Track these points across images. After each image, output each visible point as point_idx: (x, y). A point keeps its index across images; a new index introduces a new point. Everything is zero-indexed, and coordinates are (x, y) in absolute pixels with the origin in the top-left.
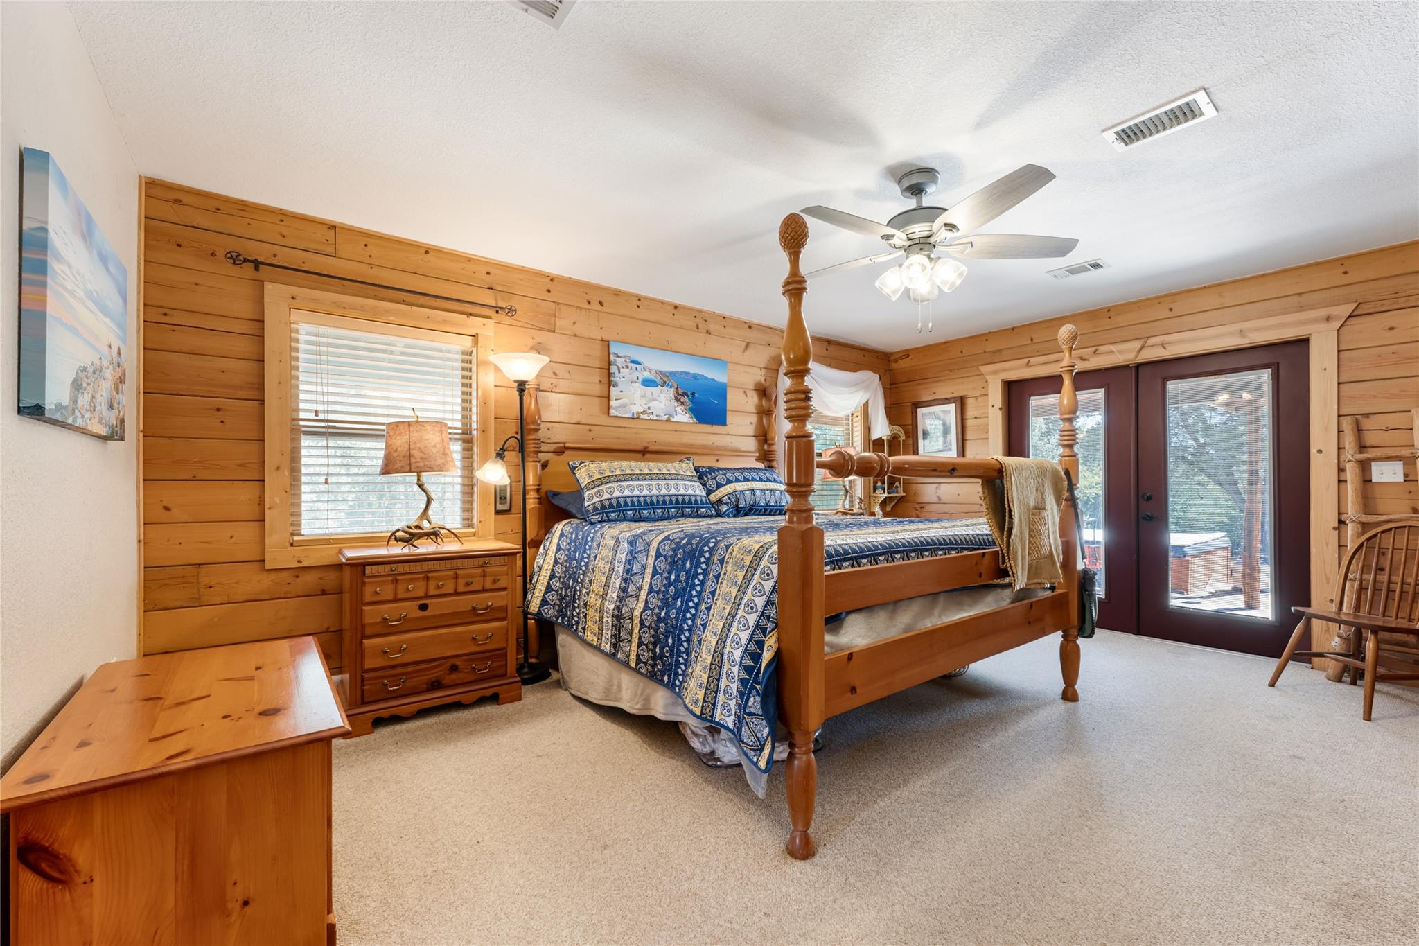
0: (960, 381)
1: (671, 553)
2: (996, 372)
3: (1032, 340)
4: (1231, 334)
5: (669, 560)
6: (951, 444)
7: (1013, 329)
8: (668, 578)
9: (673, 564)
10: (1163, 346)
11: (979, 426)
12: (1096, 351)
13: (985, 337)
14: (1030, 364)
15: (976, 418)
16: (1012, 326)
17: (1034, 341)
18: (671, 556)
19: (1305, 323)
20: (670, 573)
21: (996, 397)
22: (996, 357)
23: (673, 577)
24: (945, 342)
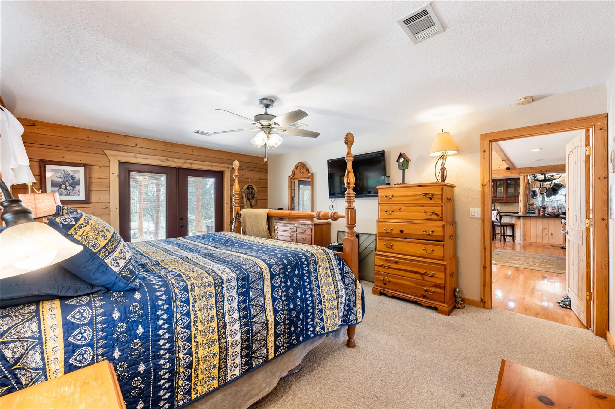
0: (87, 154)
1: (282, 271)
2: (115, 156)
3: (136, 145)
4: (209, 166)
5: (283, 275)
6: (79, 192)
7: (126, 136)
8: (286, 286)
9: (287, 277)
10: (191, 164)
11: (102, 183)
12: (167, 159)
13: (108, 134)
14: (136, 157)
15: (99, 178)
16: (126, 135)
17: (138, 146)
18: (283, 273)
19: (224, 167)
20: (286, 282)
21: (114, 169)
22: (114, 147)
23: (289, 283)
24: (75, 127)
